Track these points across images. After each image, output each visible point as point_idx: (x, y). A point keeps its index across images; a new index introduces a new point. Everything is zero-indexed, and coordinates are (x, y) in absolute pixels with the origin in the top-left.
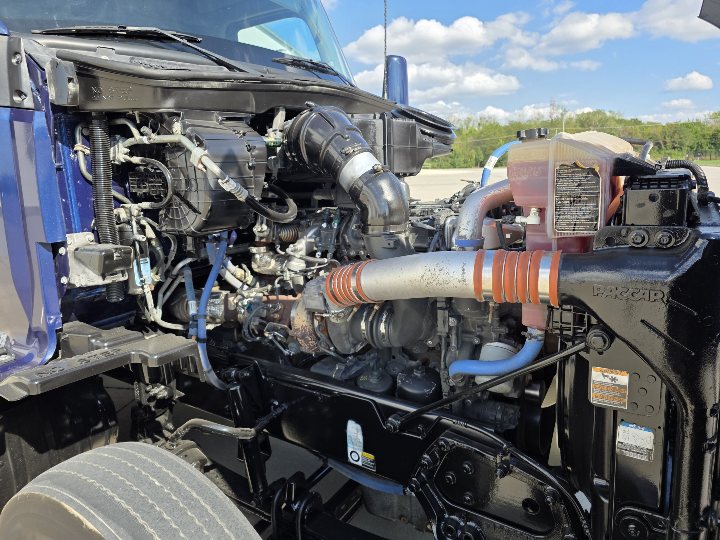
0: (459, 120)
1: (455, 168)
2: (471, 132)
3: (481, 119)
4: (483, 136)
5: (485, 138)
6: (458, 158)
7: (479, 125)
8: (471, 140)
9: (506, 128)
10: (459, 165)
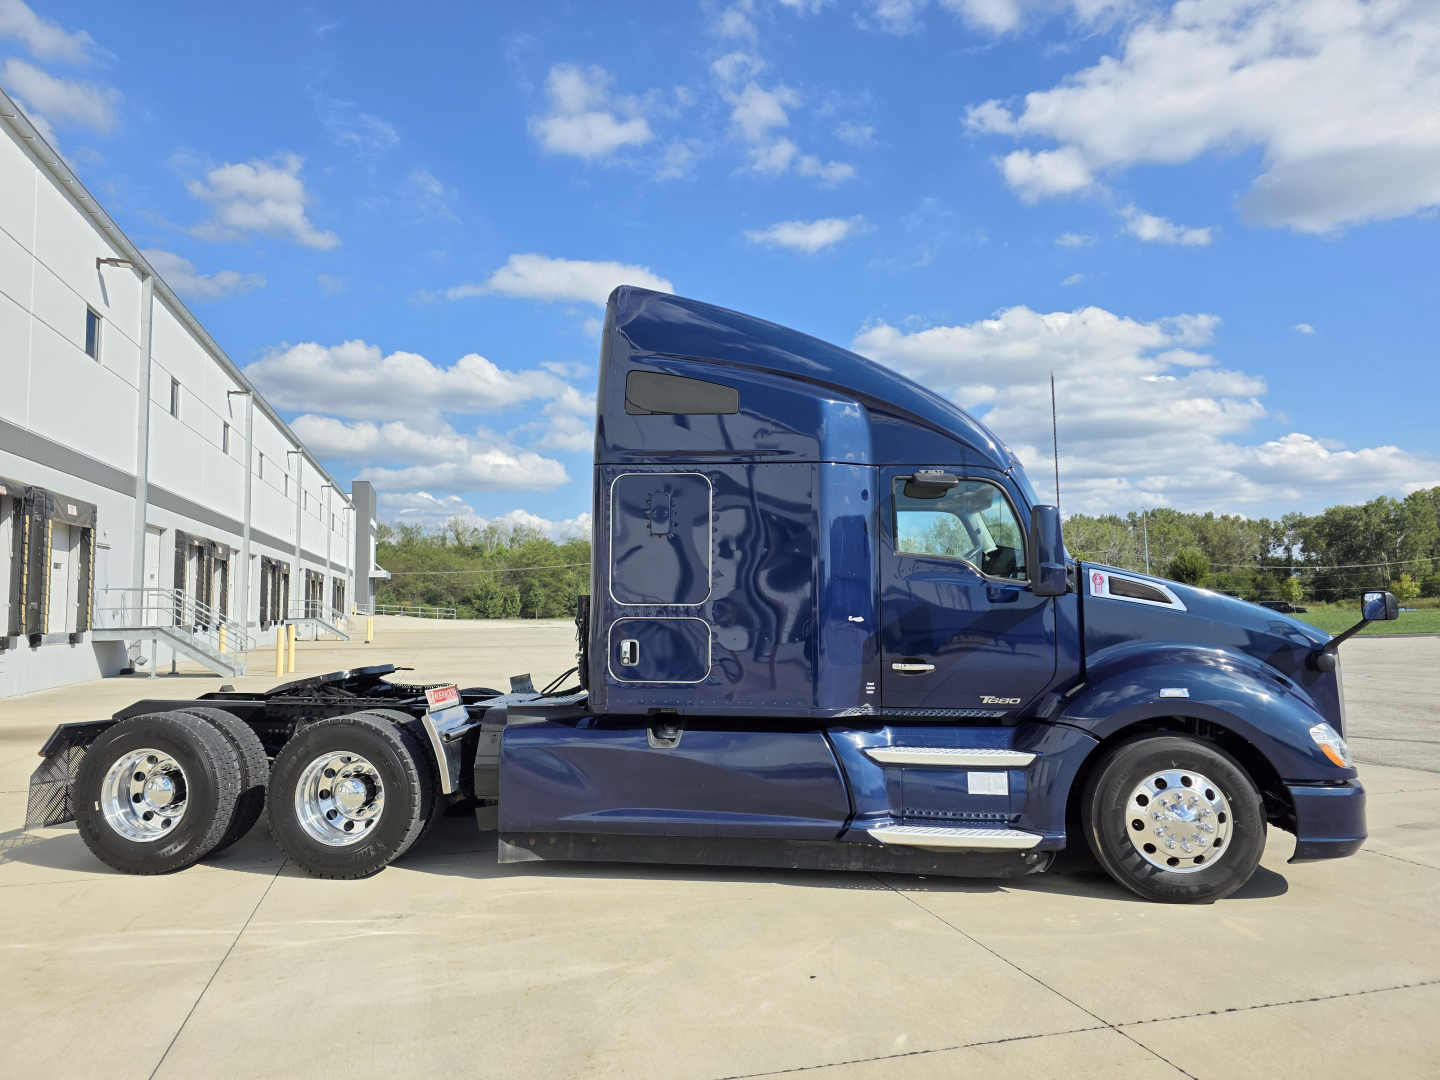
0: (476, 530)
1: (487, 617)
2: (500, 553)
3: (515, 530)
4: (525, 560)
5: (528, 565)
6: (492, 598)
7: (512, 540)
8: (502, 567)
9: (564, 549)
10: (494, 612)
